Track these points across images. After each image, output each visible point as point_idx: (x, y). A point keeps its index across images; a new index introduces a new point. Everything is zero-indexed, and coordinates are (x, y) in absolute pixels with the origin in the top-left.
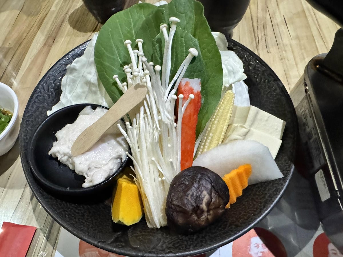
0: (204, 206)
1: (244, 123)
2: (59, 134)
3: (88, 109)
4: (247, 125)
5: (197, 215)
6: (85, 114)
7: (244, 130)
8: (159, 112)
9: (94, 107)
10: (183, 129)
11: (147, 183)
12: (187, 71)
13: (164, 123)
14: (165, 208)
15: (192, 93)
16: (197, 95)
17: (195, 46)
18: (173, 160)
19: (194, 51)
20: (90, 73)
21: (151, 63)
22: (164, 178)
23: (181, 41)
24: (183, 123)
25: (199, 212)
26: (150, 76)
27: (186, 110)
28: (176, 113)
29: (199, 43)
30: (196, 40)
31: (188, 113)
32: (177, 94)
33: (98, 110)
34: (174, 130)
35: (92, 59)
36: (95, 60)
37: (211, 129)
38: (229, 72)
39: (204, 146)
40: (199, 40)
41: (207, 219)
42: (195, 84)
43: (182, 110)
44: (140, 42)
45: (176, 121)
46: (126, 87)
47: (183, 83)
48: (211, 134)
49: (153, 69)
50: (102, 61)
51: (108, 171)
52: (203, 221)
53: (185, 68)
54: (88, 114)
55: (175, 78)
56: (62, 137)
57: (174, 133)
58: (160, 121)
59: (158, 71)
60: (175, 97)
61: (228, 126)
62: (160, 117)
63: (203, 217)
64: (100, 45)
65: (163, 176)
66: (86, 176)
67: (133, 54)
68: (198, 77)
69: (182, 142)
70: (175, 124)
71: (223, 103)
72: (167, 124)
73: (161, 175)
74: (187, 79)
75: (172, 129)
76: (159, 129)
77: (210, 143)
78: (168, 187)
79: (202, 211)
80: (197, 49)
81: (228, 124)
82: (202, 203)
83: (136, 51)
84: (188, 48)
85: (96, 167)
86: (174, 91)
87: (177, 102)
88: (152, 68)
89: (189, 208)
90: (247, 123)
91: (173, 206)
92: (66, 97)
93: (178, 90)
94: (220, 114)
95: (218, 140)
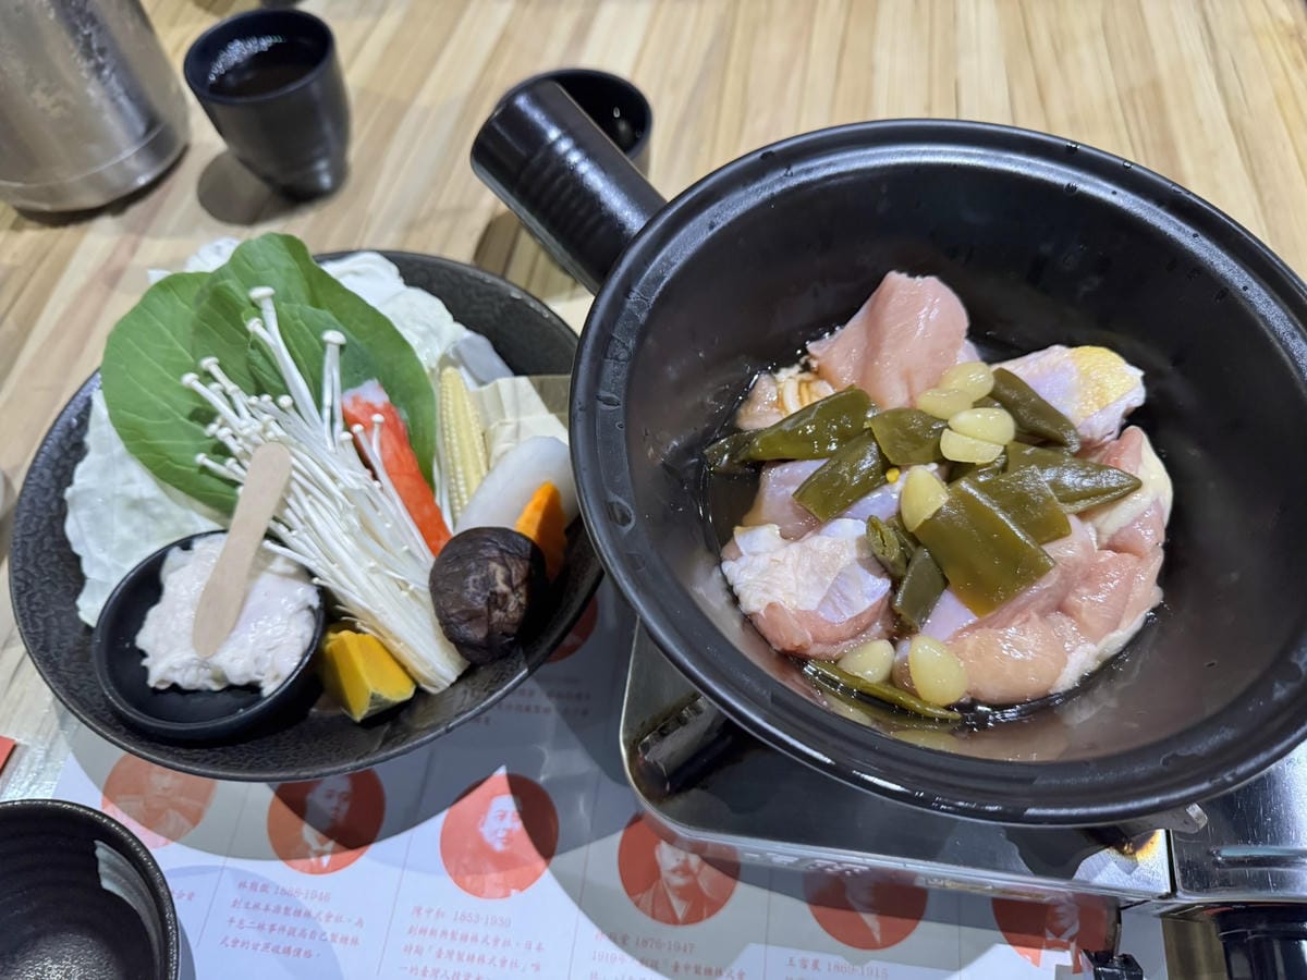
0: (502, 587)
1: (504, 416)
2: (144, 640)
3: (176, 555)
4: (509, 418)
5: (500, 608)
6: (175, 569)
7: (509, 429)
8: (333, 478)
9: (186, 544)
10: (396, 486)
11: (385, 613)
12: (343, 375)
13: (353, 491)
14: (441, 631)
15: (376, 411)
16: (386, 411)
17: (329, 326)
18: (409, 545)
19: (334, 337)
20: (130, 481)
21: (266, 398)
22: (411, 587)
23: (297, 326)
24: (390, 474)
25: (500, 600)
26: (277, 422)
27: (382, 447)
28: (367, 464)
29: (337, 317)
30: (326, 314)
31: (389, 452)
32: (348, 428)
33: (198, 545)
34: (381, 494)
35: (119, 448)
36: (127, 446)
37: (453, 458)
38: (423, 336)
39: (459, 497)
40: (331, 309)
41: (520, 605)
42: (373, 393)
43: (374, 452)
44: (210, 363)
45: (375, 477)
46: (237, 468)
47: (349, 404)
48: (459, 469)
49: (276, 408)
50: (148, 442)
51: (298, 641)
52: (515, 611)
53: (336, 374)
54: (184, 565)
55: (327, 400)
56: (157, 641)
57: (384, 499)
58: (347, 493)
59: (288, 408)
60: (347, 436)
61: (483, 435)
62: (341, 485)
63: (512, 606)
64: (121, 412)
65: (407, 585)
66: (258, 677)
67: (211, 394)
68: (368, 377)
69: (408, 508)
70: (377, 484)
71: (447, 398)
72: (361, 491)
73: (403, 585)
74: (351, 392)
75: (376, 495)
76: (352, 506)
77: (467, 485)
78: (427, 598)
79: (505, 596)
80: (337, 329)
81: (480, 432)
82: (496, 585)
83: (215, 386)
84: (318, 334)
85: (270, 650)
86: (339, 426)
87: (356, 443)
88: (272, 405)
89: (480, 603)
90: (508, 414)
91: (452, 619)
92: (100, 563)
93: (345, 419)
94: (453, 422)
95: (478, 471)
